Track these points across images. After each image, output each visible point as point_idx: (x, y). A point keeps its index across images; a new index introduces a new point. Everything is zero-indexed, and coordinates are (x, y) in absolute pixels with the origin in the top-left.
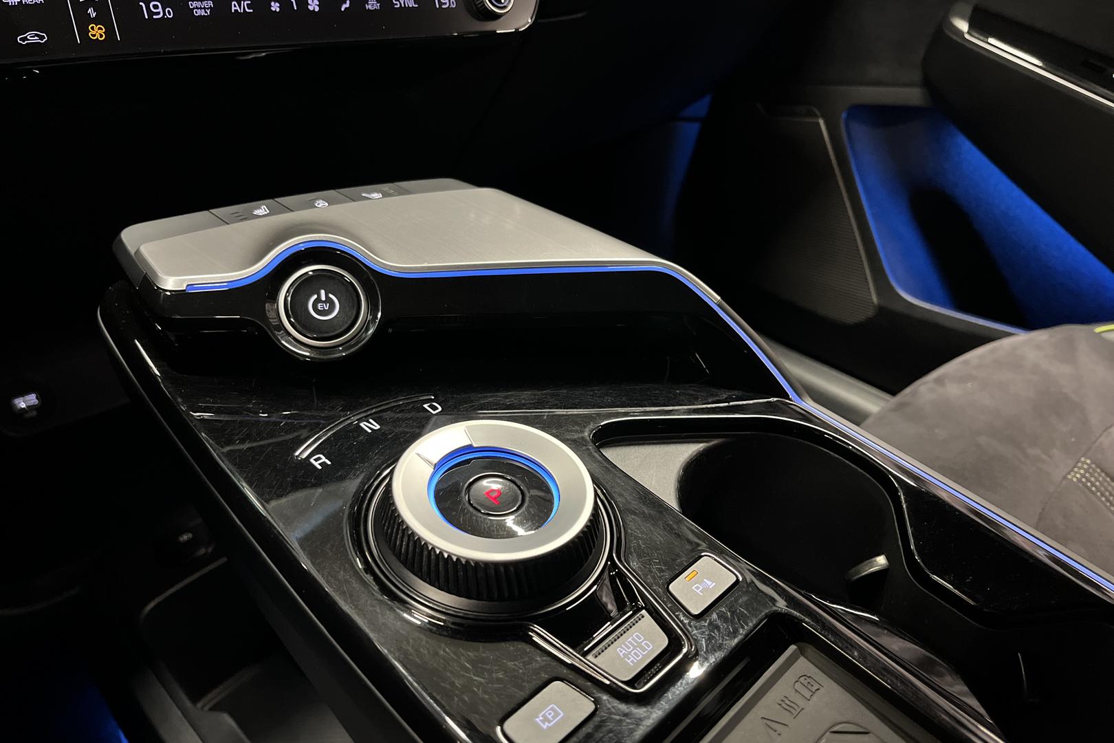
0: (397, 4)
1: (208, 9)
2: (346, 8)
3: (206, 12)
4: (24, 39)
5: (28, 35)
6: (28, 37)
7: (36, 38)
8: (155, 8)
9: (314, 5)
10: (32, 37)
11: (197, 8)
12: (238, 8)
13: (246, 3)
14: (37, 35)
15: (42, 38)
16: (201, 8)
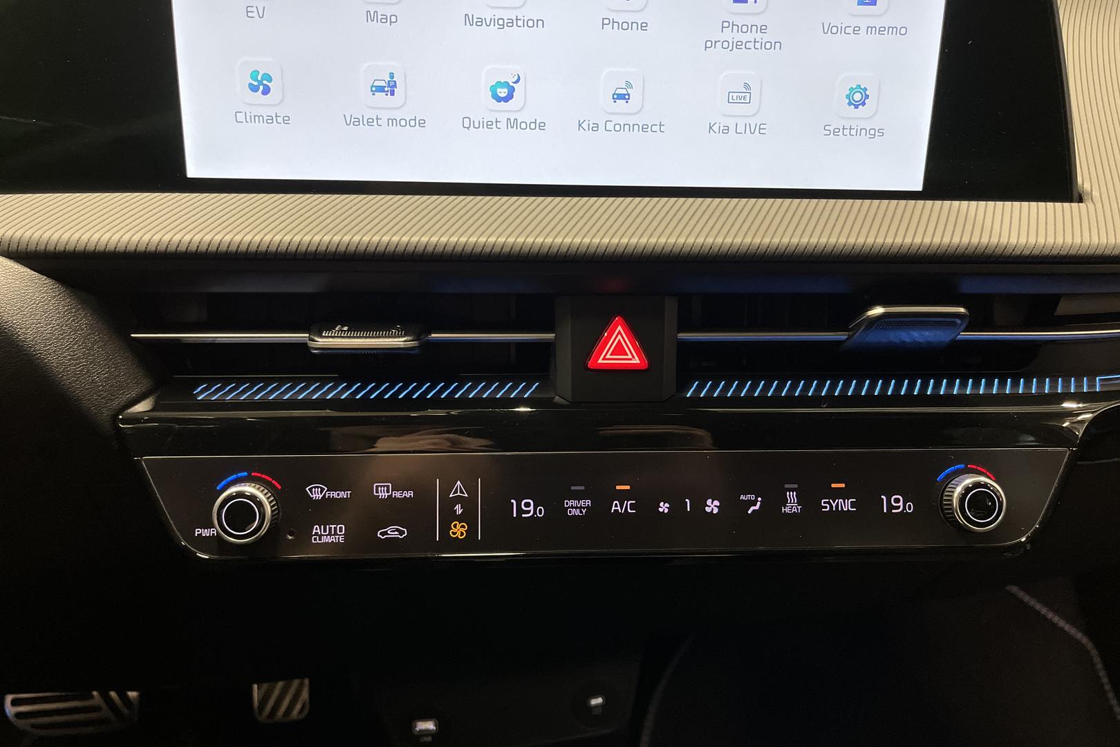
0: (826, 507)
1: (584, 508)
2: (754, 511)
3: (581, 512)
4: (386, 533)
5: (389, 530)
6: (389, 532)
7: (396, 533)
8: (525, 507)
9: (712, 506)
10: (392, 532)
11: (572, 507)
12: (619, 508)
13: (629, 502)
14: (397, 530)
15: (401, 533)
16: (576, 508)
